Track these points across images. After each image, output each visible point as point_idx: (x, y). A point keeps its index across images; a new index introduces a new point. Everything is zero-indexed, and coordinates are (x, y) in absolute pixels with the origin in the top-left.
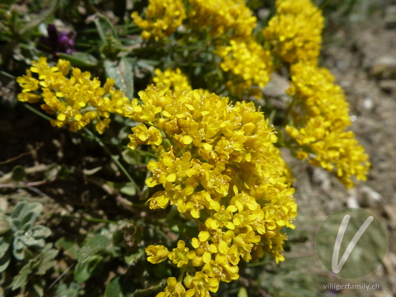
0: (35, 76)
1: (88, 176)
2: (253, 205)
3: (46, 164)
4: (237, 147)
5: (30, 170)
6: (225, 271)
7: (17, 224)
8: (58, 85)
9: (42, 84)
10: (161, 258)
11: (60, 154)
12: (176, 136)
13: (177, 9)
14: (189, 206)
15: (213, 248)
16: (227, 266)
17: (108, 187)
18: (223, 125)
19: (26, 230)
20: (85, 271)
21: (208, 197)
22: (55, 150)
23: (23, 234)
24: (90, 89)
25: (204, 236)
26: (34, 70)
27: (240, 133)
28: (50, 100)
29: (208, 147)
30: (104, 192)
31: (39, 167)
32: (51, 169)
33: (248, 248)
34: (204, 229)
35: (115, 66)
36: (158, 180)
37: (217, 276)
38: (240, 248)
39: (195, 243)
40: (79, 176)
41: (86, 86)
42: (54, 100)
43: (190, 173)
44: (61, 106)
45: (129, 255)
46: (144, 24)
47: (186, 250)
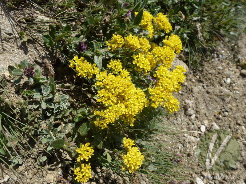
0: (74, 61)
1: (83, 90)
2: (123, 107)
3: (70, 84)
4: (121, 91)
5: (65, 85)
6: (111, 120)
7: (62, 100)
8: (80, 65)
9: (76, 64)
10: (97, 114)
11: (75, 81)
12: (106, 86)
13: (121, 41)
14: (105, 102)
15: (109, 114)
16: (112, 119)
17: (89, 95)
18: (118, 85)
19: (64, 103)
20: (77, 119)
21: (110, 101)
22: (74, 79)
23: (63, 104)
24: (88, 67)
25: (108, 110)
26: (74, 59)
27: (122, 88)
28: (77, 69)
29: (112, 90)
30: (88, 97)
31: (68, 84)
32: (72, 86)
33: (118, 116)
34: (108, 109)
35: (97, 58)
36: (99, 95)
37: (109, 121)
38: (116, 116)
39: (105, 111)
40: (80, 90)
41: (87, 66)
42: (79, 69)
43: (107, 95)
44: (80, 71)
45: (91, 115)
46: (109, 45)
47: (103, 113)
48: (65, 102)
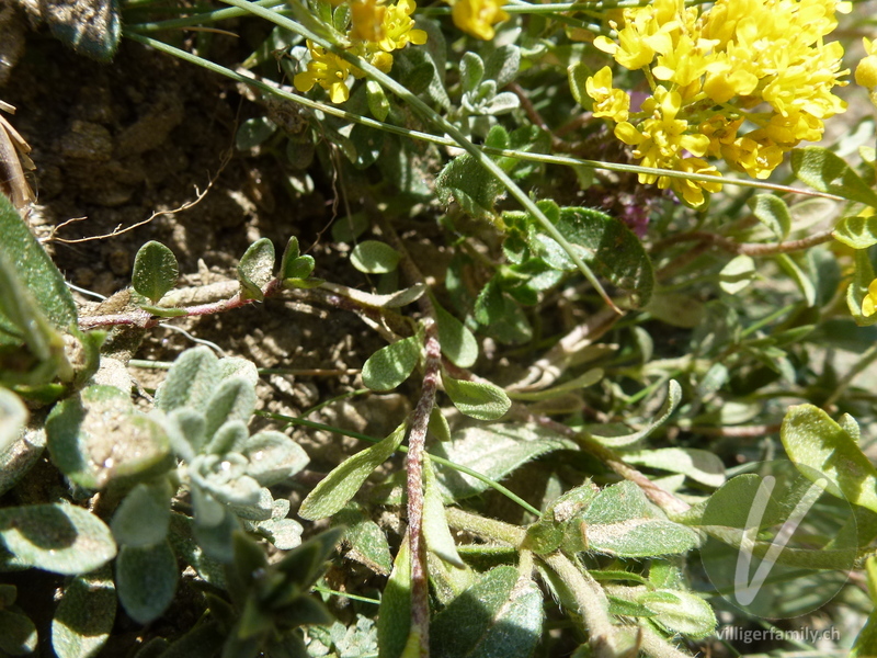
7: (189, 428)
19: (223, 452)
48: (233, 437)
